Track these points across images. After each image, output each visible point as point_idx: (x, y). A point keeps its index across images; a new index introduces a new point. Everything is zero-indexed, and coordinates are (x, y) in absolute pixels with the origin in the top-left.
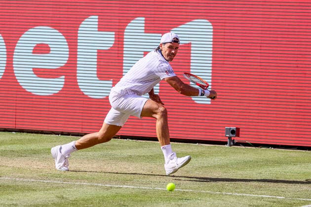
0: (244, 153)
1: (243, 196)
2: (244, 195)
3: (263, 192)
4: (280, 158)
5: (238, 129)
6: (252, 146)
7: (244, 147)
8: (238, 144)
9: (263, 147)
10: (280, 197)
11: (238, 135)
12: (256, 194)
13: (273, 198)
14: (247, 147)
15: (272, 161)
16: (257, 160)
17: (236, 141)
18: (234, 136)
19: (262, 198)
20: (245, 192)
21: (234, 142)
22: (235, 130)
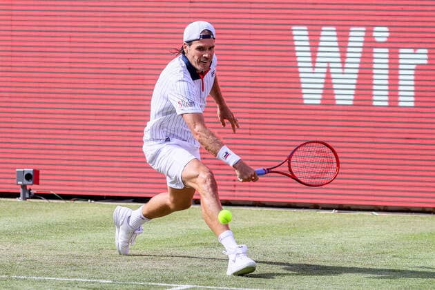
0: (47, 211)
1: (45, 281)
2: (46, 278)
3: (77, 273)
4: (104, 216)
5: (37, 172)
6: (60, 199)
7: (46, 201)
8: (36, 196)
9: (77, 200)
10: (104, 281)
11: (37, 182)
12: (65, 277)
13: (93, 283)
14: (51, 201)
15: (93, 223)
16: (67, 221)
17: (33, 192)
18: (31, 183)
19: (76, 283)
20: (47, 274)
21: (30, 193)
22: (32, 173)
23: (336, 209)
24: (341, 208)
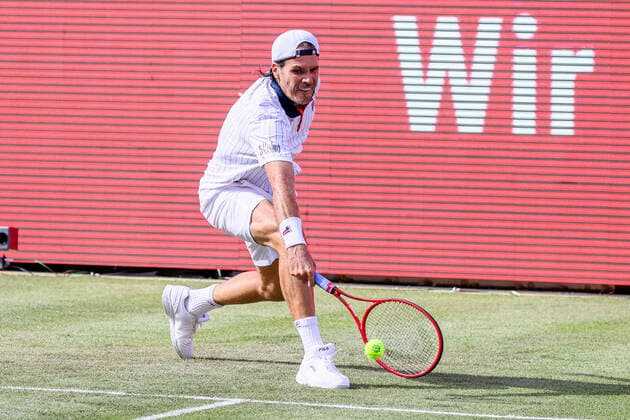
0: (29, 289)
1: (26, 393)
2: (29, 388)
3: (74, 381)
4: (114, 297)
5: (14, 231)
6: (49, 272)
7: (27, 274)
8: (14, 267)
9: (74, 272)
10: (114, 393)
11: (14, 246)
12: (56, 386)
13: (97, 395)
14: (36, 274)
15: (96, 306)
16: (59, 304)
17: (9, 260)
18: (6, 247)
19: (72, 395)
20: (30, 382)
21: (4, 262)
22: (7, 233)
23: (457, 286)
24: (465, 285)
